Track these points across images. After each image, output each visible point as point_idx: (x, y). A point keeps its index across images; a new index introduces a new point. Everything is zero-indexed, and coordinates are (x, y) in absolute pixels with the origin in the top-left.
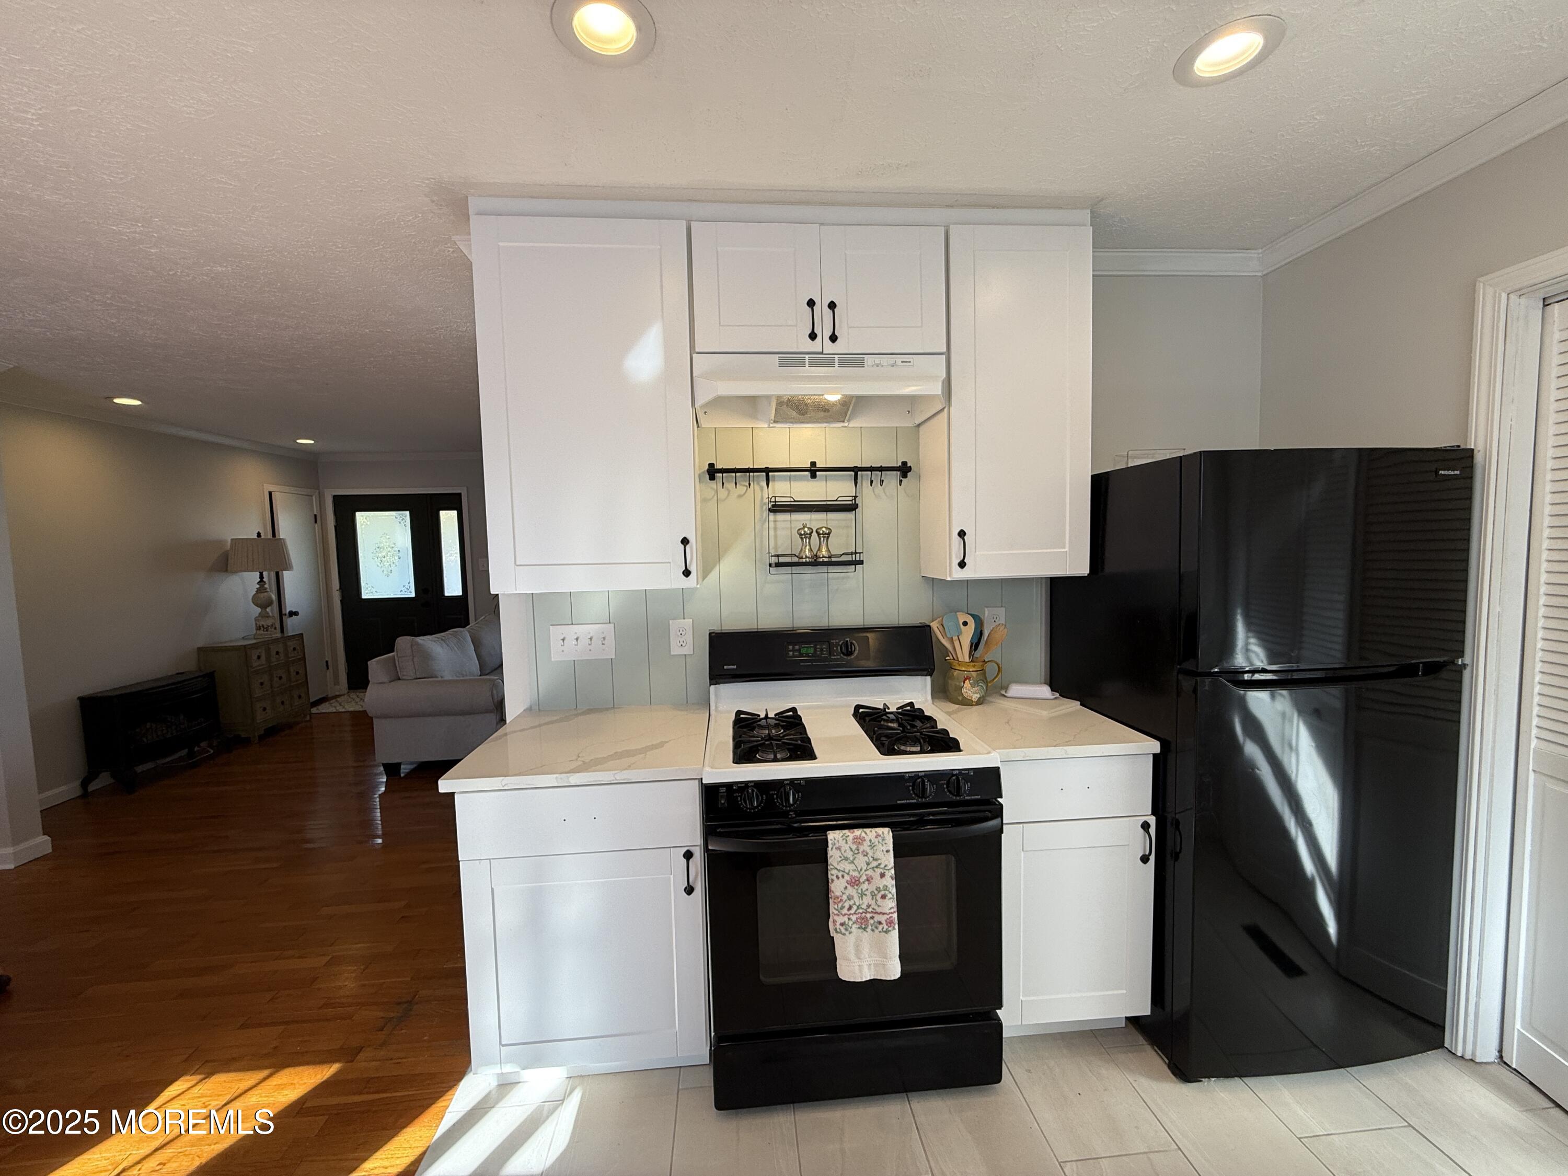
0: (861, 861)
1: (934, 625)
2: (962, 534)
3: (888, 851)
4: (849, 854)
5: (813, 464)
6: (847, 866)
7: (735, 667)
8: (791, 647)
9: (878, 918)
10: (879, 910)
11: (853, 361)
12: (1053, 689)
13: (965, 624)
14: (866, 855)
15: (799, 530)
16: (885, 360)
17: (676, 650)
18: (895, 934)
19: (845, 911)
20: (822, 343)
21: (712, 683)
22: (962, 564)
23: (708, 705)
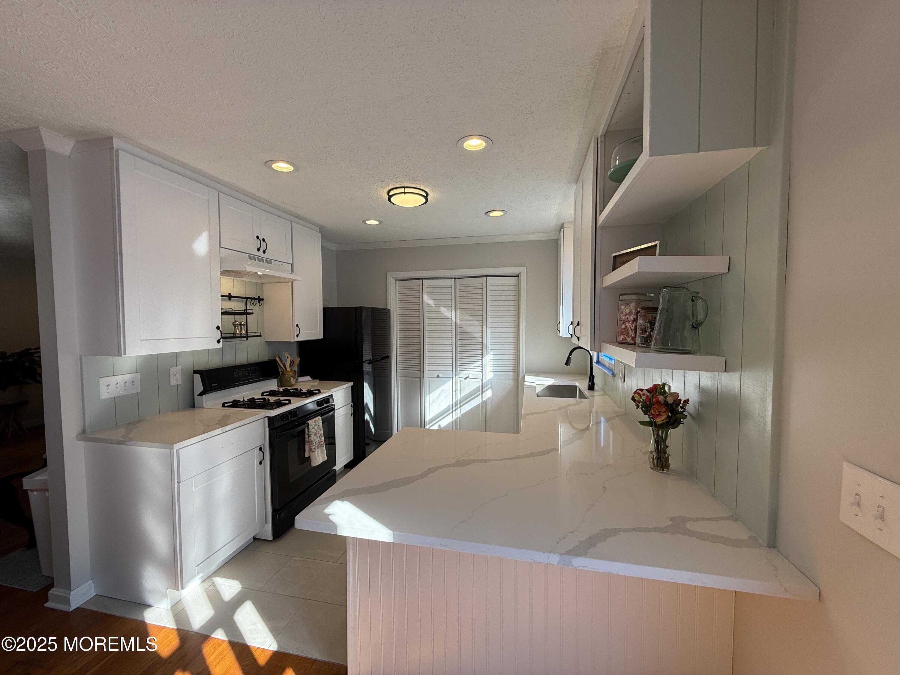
0: (316, 428)
1: (277, 359)
2: (297, 326)
3: (321, 423)
4: (314, 426)
5: (230, 294)
6: (314, 430)
7: (216, 384)
8: (235, 373)
9: (321, 443)
10: (321, 441)
11: (269, 261)
12: (311, 378)
13: (288, 357)
14: (317, 425)
15: (233, 323)
16: (277, 263)
17: (173, 382)
18: (325, 447)
19: (314, 444)
20: (261, 253)
21: (201, 394)
22: (297, 336)
23: (194, 407)
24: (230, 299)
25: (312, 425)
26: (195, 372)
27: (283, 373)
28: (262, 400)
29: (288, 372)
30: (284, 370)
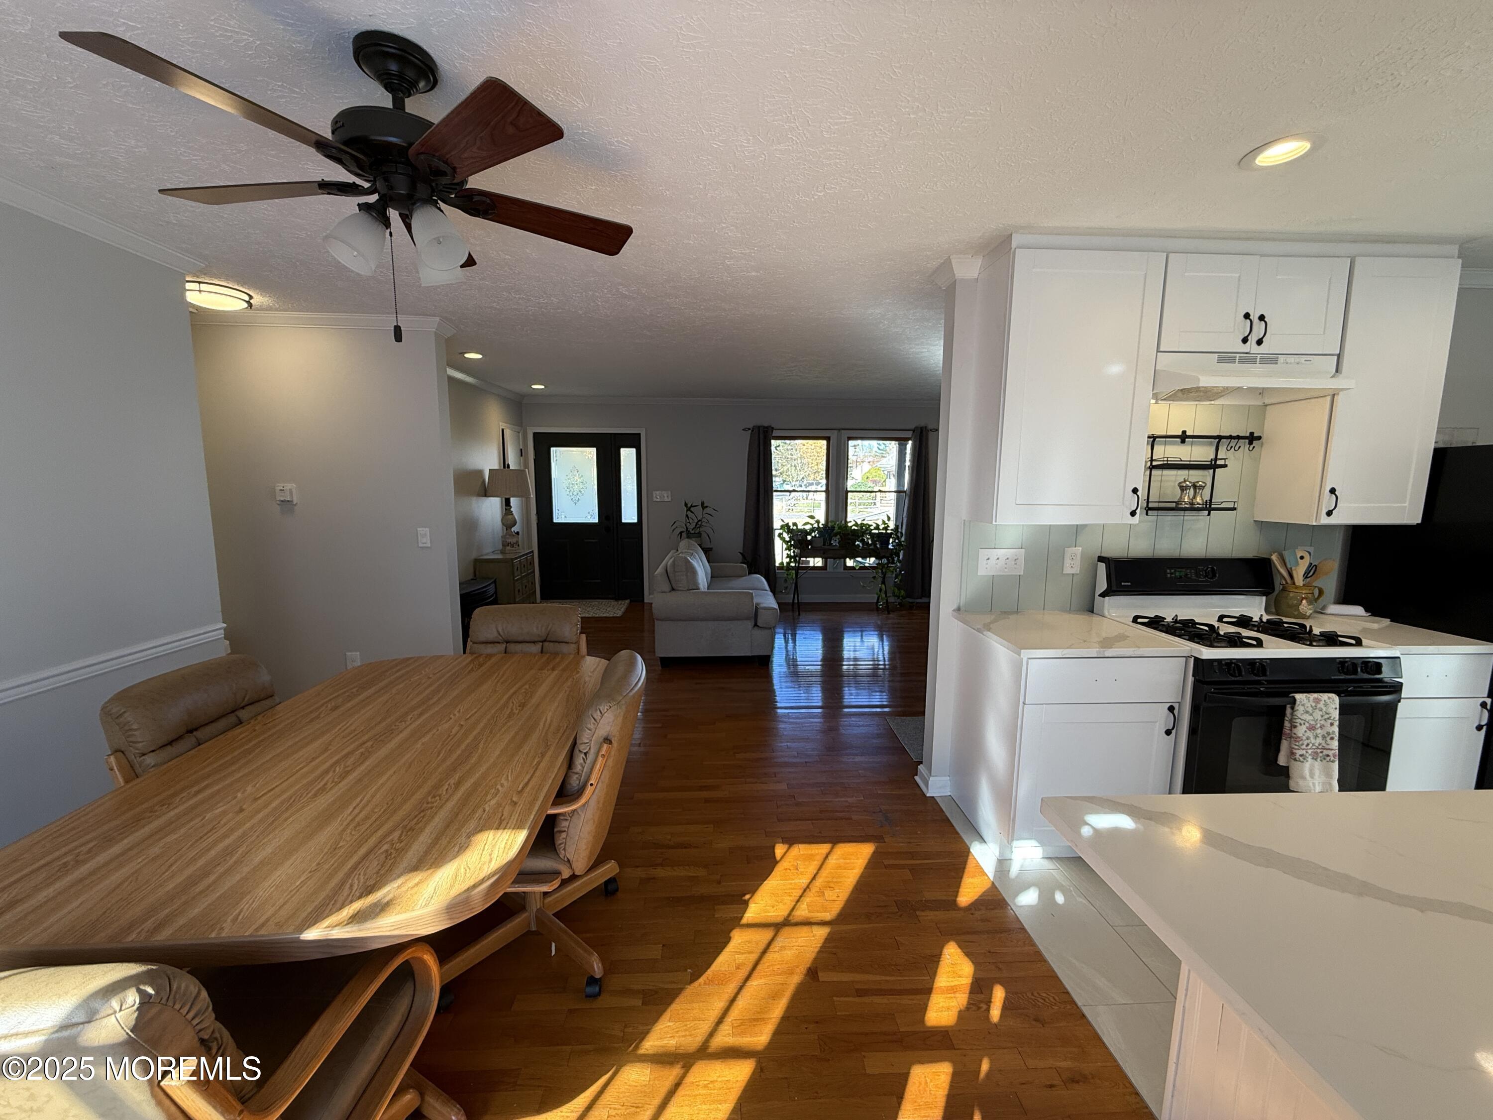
0: (1318, 715)
1: (1274, 558)
2: (1333, 491)
3: (1336, 709)
4: (1310, 709)
5: (1184, 432)
6: (1307, 717)
7: (1129, 584)
8: (1168, 571)
9: (1325, 752)
10: (1327, 747)
11: (1271, 360)
12: (1366, 611)
13: (1302, 558)
14: (1321, 710)
15: (1180, 483)
16: (1291, 359)
17: (1068, 570)
18: (1337, 763)
19: (1304, 747)
20: (1252, 345)
21: (1103, 595)
22: (1329, 513)
23: (1093, 612)
24: (1183, 442)
25: (1303, 705)
26: (1101, 559)
27: (1284, 589)
28: (1206, 628)
29: (1297, 587)
30: (1287, 583)
